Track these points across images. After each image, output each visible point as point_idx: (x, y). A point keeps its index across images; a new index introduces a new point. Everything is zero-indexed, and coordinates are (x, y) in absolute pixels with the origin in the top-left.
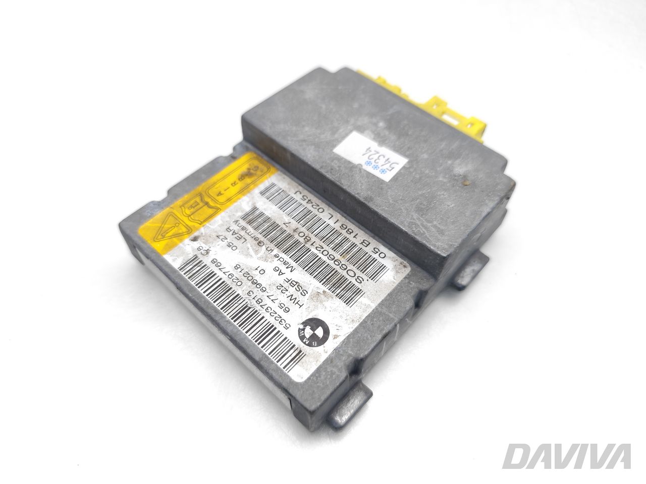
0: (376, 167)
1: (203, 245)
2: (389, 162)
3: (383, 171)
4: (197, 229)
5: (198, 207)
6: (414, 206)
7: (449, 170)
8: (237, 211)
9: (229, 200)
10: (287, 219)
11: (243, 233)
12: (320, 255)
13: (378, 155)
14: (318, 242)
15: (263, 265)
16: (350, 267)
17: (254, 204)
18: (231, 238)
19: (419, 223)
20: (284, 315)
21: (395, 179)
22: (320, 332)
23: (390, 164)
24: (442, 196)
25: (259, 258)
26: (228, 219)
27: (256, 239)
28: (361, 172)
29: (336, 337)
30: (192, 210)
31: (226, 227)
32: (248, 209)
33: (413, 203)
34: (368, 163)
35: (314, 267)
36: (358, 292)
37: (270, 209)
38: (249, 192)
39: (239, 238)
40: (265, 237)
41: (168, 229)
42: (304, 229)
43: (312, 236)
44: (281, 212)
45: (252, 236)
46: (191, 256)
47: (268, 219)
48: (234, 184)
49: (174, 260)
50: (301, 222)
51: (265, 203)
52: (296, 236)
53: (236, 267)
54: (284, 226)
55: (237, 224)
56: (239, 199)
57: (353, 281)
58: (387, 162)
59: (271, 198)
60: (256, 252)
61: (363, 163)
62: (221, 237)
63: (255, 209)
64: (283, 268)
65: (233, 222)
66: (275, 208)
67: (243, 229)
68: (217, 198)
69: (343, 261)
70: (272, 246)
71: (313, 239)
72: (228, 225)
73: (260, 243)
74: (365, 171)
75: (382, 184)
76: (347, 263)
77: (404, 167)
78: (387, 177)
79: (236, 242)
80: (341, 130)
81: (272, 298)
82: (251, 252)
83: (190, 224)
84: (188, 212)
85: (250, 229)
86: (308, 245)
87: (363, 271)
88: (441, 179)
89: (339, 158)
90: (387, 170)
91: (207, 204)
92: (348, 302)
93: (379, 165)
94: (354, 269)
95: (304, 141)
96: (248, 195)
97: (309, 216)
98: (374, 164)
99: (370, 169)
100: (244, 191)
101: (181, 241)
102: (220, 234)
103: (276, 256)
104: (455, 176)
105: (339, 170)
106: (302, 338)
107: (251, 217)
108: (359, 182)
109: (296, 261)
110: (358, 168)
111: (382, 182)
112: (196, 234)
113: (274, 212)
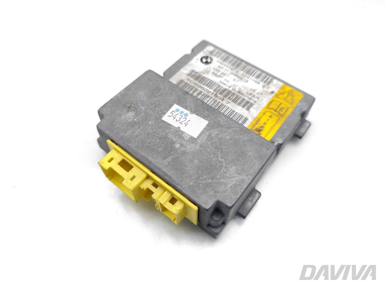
0: (182, 112)
1: (267, 90)
2: (173, 117)
3: (177, 110)
4: (273, 97)
5: (279, 108)
6: (161, 91)
7: (137, 115)
8: (257, 107)
9: (264, 114)
10: (229, 105)
11: (250, 97)
12: (208, 89)
13: (180, 121)
14: (210, 95)
15: (235, 83)
16: (193, 85)
17: (249, 112)
18: (255, 94)
19: (160, 83)
20: (220, 65)
21: (171, 106)
22: (204, 60)
23: (173, 116)
24: (145, 98)
25: (237, 86)
26: (260, 103)
27: (242, 94)
28: (191, 109)
29: (197, 59)
30: (281, 107)
31: (259, 99)
32: (252, 109)
33: (162, 93)
34: (186, 115)
35: (210, 84)
36: (189, 75)
37: (239, 110)
38: (255, 119)
39: (250, 94)
40: (237, 95)
41: (288, 96)
42: (219, 100)
43: (214, 97)
44: (233, 109)
45: (244, 96)
46: (270, 85)
47: (239, 104)
48: (265, 123)
49: (277, 83)
50: (221, 104)
51: (243, 113)
52: (222, 97)
53: (247, 81)
54: (229, 101)
55: (254, 101)
56: (259, 115)
57: (191, 79)
58: (175, 117)
59: (241, 116)
60: (240, 88)
61: (190, 115)
62: (260, 94)
63: (248, 109)
64: (225, 82)
65: (257, 102)
66: (237, 111)
67: (250, 99)
68: (271, 114)
69: (196, 87)
70: (233, 92)
71: (213, 96)
72: (258, 100)
73: (240, 92)
74: (188, 110)
75: (178, 103)
76: (194, 86)
77: (164, 114)
78: (175, 107)
79: (251, 92)
80: (205, 138)
81: (227, 71)
82: (243, 89)
83: (278, 99)
84: (282, 106)
85: (247, 99)
86: (215, 93)
87: (186, 83)
88: (143, 108)
89: (204, 117)
90: (175, 111)
91: (275, 111)
92: (193, 71)
93: (180, 115)
94: (191, 84)
95: (228, 128)
96: (254, 118)
97: (217, 108)
98: (183, 115)
99: (186, 111)
100: (258, 120)
101: (279, 91)
102: (261, 95)
103: (230, 87)
104: (134, 111)
105: (204, 109)
106: (211, 59)
107: (248, 105)
108: (192, 103)
109: (219, 86)
110: (192, 112)
111: (179, 104)
112: (273, 95)
113: (237, 108)
